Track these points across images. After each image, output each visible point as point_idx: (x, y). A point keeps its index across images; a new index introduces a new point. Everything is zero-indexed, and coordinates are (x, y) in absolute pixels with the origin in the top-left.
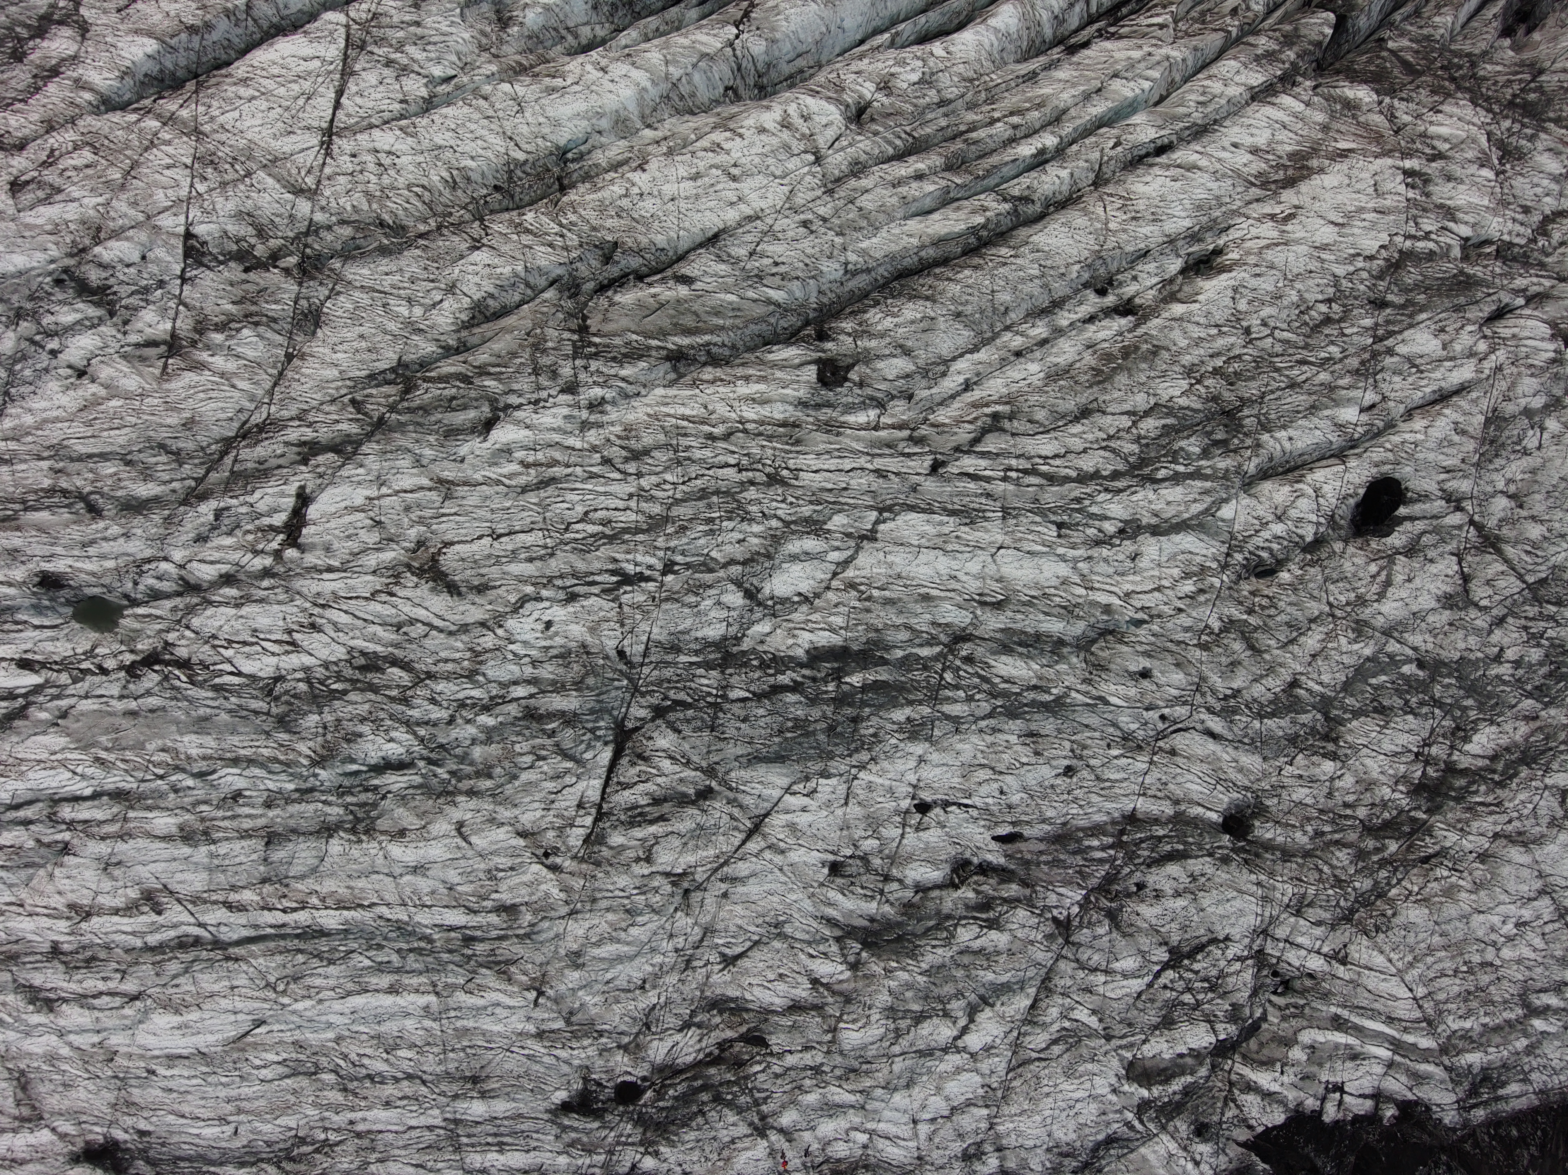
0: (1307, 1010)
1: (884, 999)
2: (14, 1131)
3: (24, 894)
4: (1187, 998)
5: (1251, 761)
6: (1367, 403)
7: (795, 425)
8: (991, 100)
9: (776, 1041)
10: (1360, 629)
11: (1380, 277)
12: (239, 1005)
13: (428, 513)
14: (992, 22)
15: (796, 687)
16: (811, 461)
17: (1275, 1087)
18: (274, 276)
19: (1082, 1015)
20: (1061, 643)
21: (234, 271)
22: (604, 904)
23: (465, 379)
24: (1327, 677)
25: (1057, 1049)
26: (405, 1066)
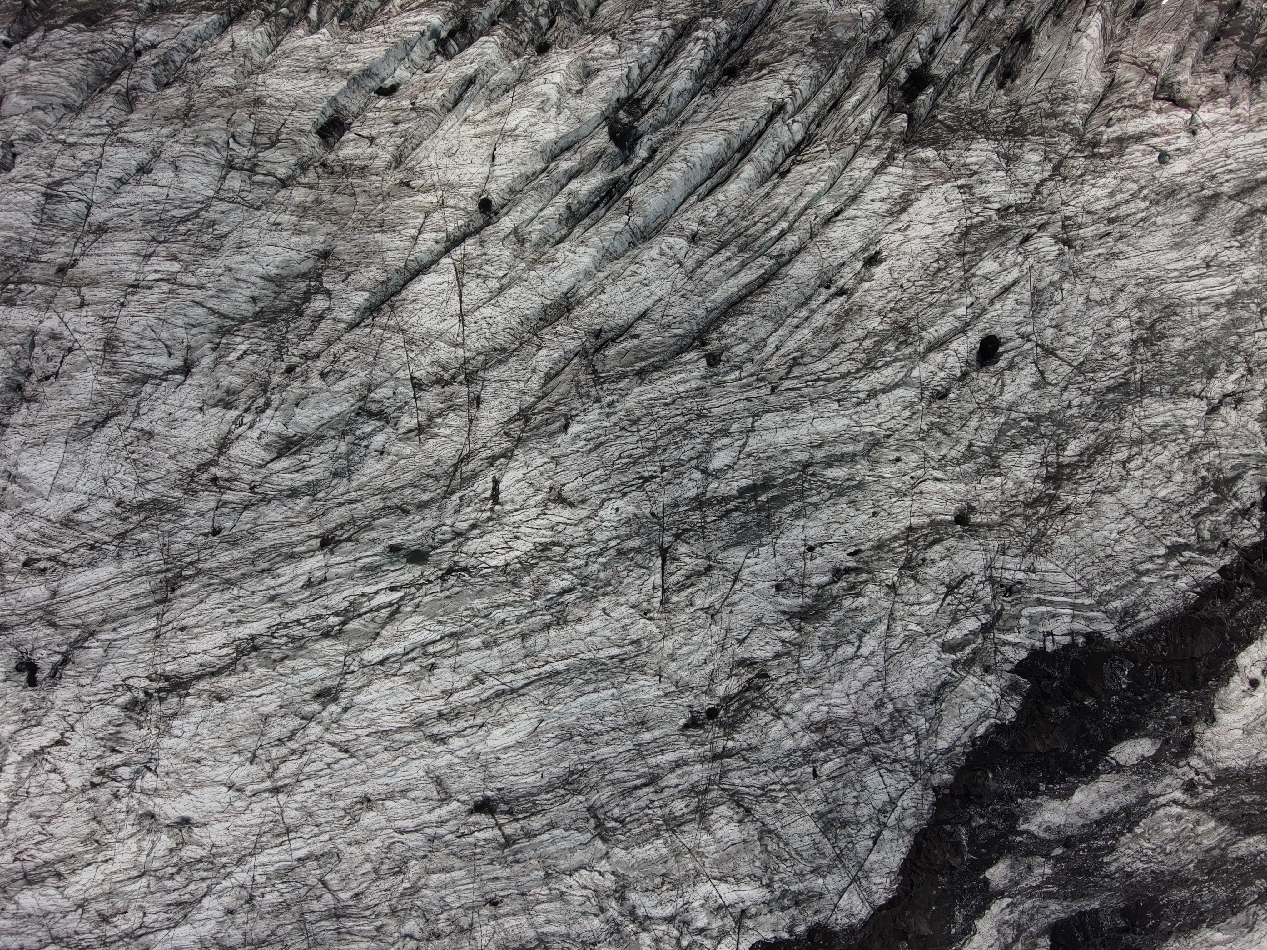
0: (1023, 600)
1: (817, 642)
2: (439, 807)
3: (418, 694)
4: (961, 607)
5: (960, 487)
6: (969, 303)
7: (703, 388)
8: (752, 213)
9: (773, 673)
10: (995, 411)
11: (960, 242)
12: (530, 715)
13: (551, 474)
14: (742, 176)
15: (736, 509)
16: (715, 403)
17: (1018, 640)
18: (456, 386)
19: (913, 627)
20: (854, 455)
21: (438, 389)
22: (677, 629)
23: (551, 409)
24: (986, 438)
25: (905, 646)
26: (611, 724)
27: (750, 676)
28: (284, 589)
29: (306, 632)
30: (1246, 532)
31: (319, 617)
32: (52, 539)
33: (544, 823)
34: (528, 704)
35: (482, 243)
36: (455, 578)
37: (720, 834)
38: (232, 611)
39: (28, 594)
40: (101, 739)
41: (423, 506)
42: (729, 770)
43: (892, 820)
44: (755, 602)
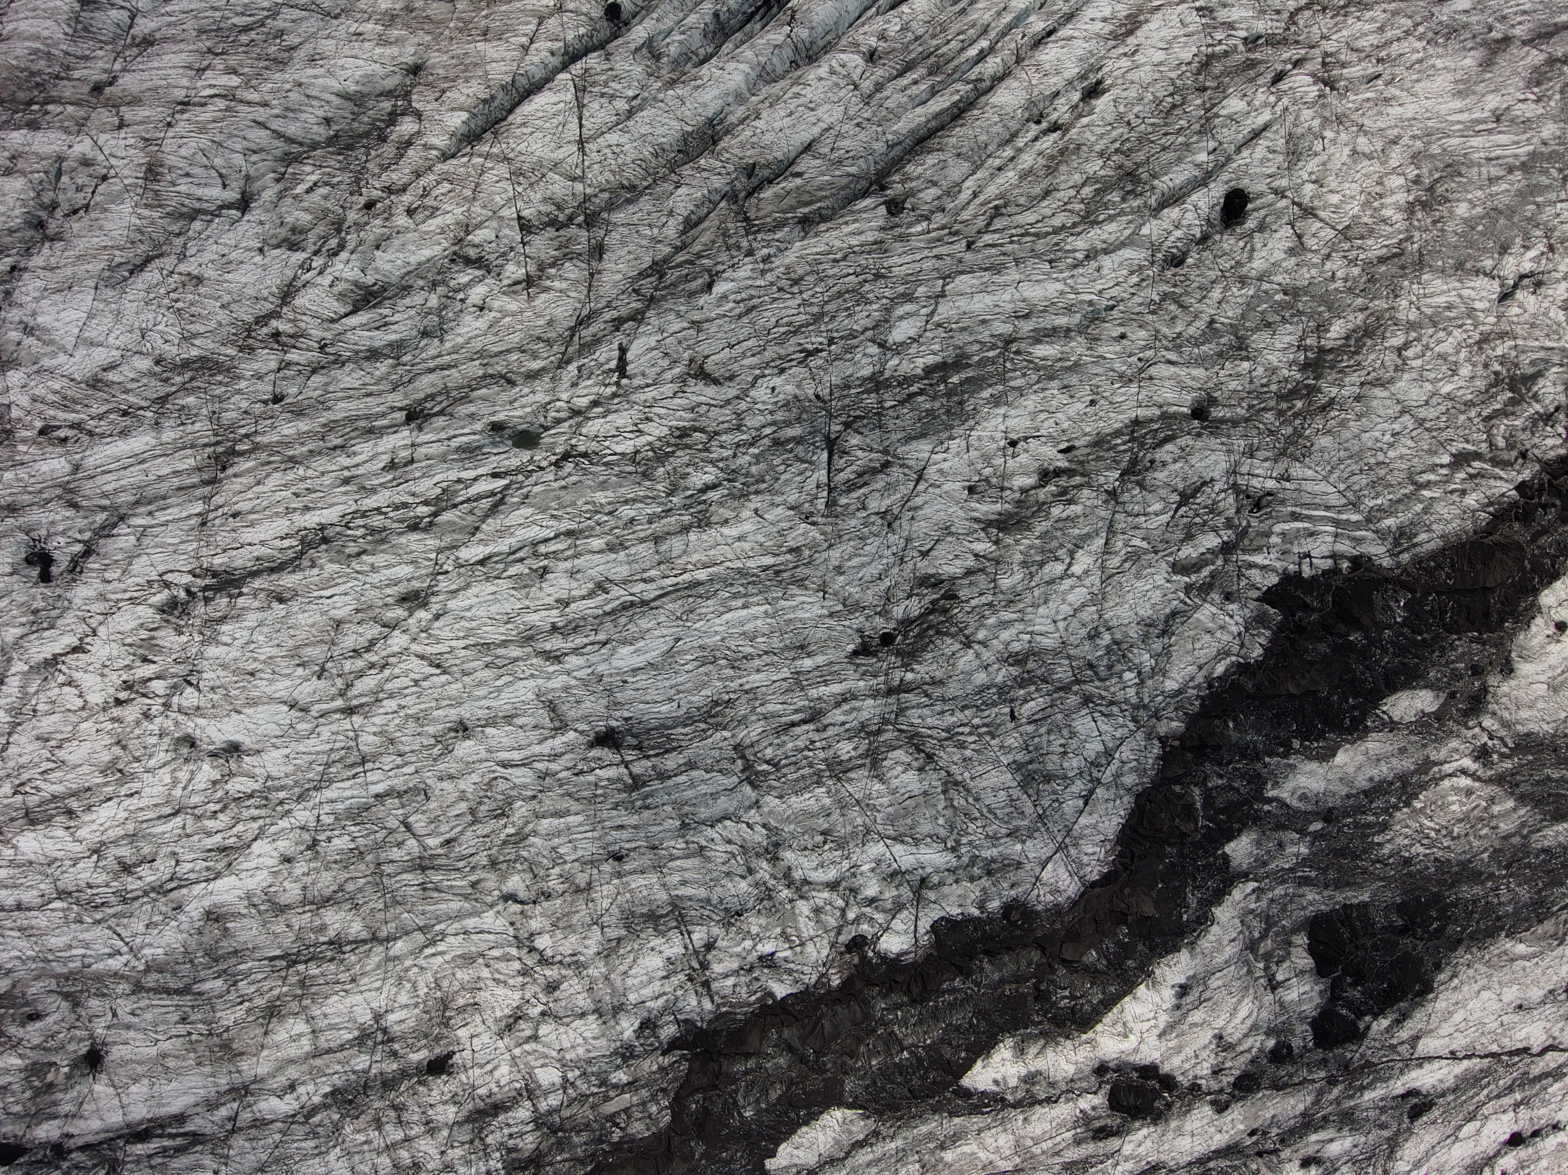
0: (1274, 513)
1: (1018, 557)
2: (553, 737)
3: (527, 602)
4: (1197, 520)
5: (1199, 373)
6: (1211, 148)
7: (881, 243)
8: (944, 30)
9: (963, 594)
10: (1243, 281)
11: (1199, 73)
12: (665, 632)
13: (691, 342)
15: (921, 392)
16: (896, 260)
17: (1267, 562)
18: (573, 230)
19: (1137, 542)
20: (1069, 330)
21: (551, 232)
22: (846, 537)
23: (691, 262)
24: (1231, 312)
25: (1127, 565)
26: (763, 647)
27: (935, 596)
28: (361, 471)
29: (388, 523)
30: (1550, 442)
31: (405, 505)
32: (75, 402)
33: (681, 761)
34: (663, 619)
35: (608, 57)
36: (572, 465)
37: (895, 783)
38: (297, 495)
39: (44, 467)
40: (130, 645)
41: (532, 376)
42: (907, 708)
43: (1107, 776)
44: (943, 507)
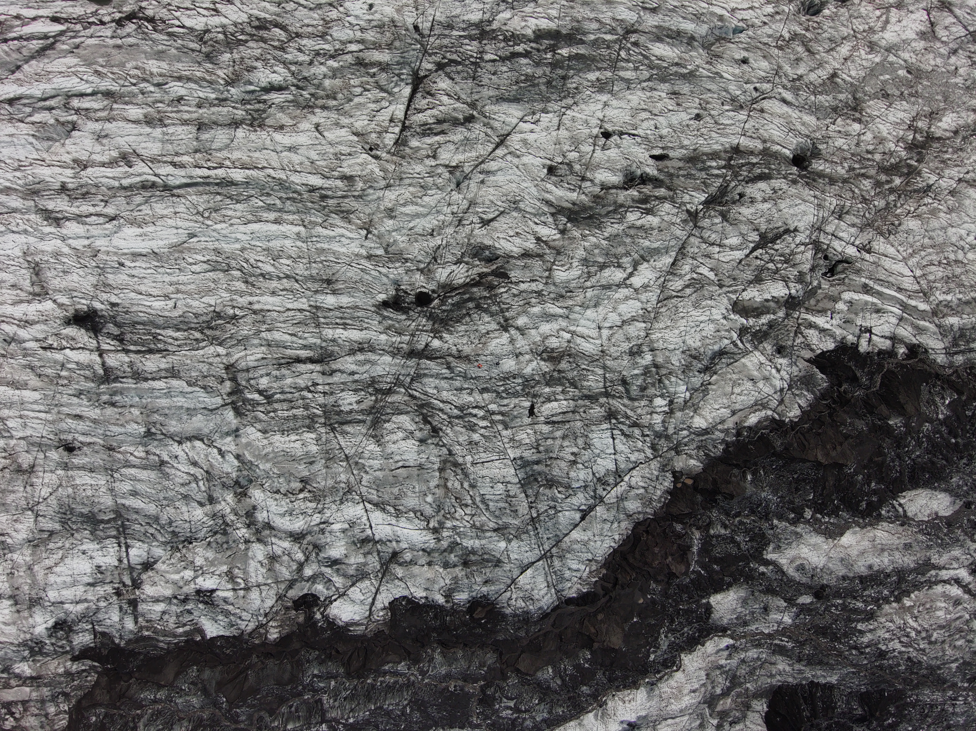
0: (847, 280)
1: (581, 253)
2: (29, 302)
3: (45, 155)
4: (771, 266)
5: (810, 120)
9: (514, 275)
10: (872, 47)
12: (180, 223)
17: (827, 326)
19: (704, 270)
22: (407, 182)
24: (854, 73)
25: (688, 291)
26: (285, 269)
27: (485, 270)
33: (163, 366)
36: (134, 27)
37: (391, 448)
42: (425, 375)
43: (611, 496)
44: (517, 179)
